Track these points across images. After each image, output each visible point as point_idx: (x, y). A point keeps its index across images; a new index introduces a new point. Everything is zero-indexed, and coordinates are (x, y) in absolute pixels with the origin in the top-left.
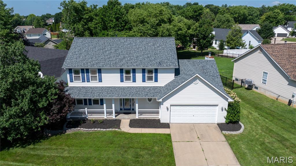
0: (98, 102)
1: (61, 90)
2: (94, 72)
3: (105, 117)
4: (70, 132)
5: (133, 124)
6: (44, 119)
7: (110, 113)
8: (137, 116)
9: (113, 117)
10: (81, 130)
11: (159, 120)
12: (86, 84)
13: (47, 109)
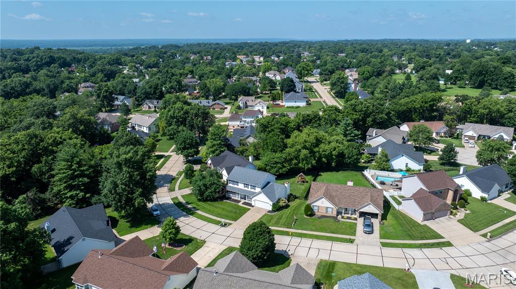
0: (234, 193)
1: (225, 187)
2: (236, 182)
3: (237, 199)
4: (224, 201)
5: (244, 203)
6: (217, 195)
7: (238, 198)
8: (246, 201)
9: (239, 199)
10: (228, 201)
11: (251, 204)
12: (233, 186)
13: (219, 192)
